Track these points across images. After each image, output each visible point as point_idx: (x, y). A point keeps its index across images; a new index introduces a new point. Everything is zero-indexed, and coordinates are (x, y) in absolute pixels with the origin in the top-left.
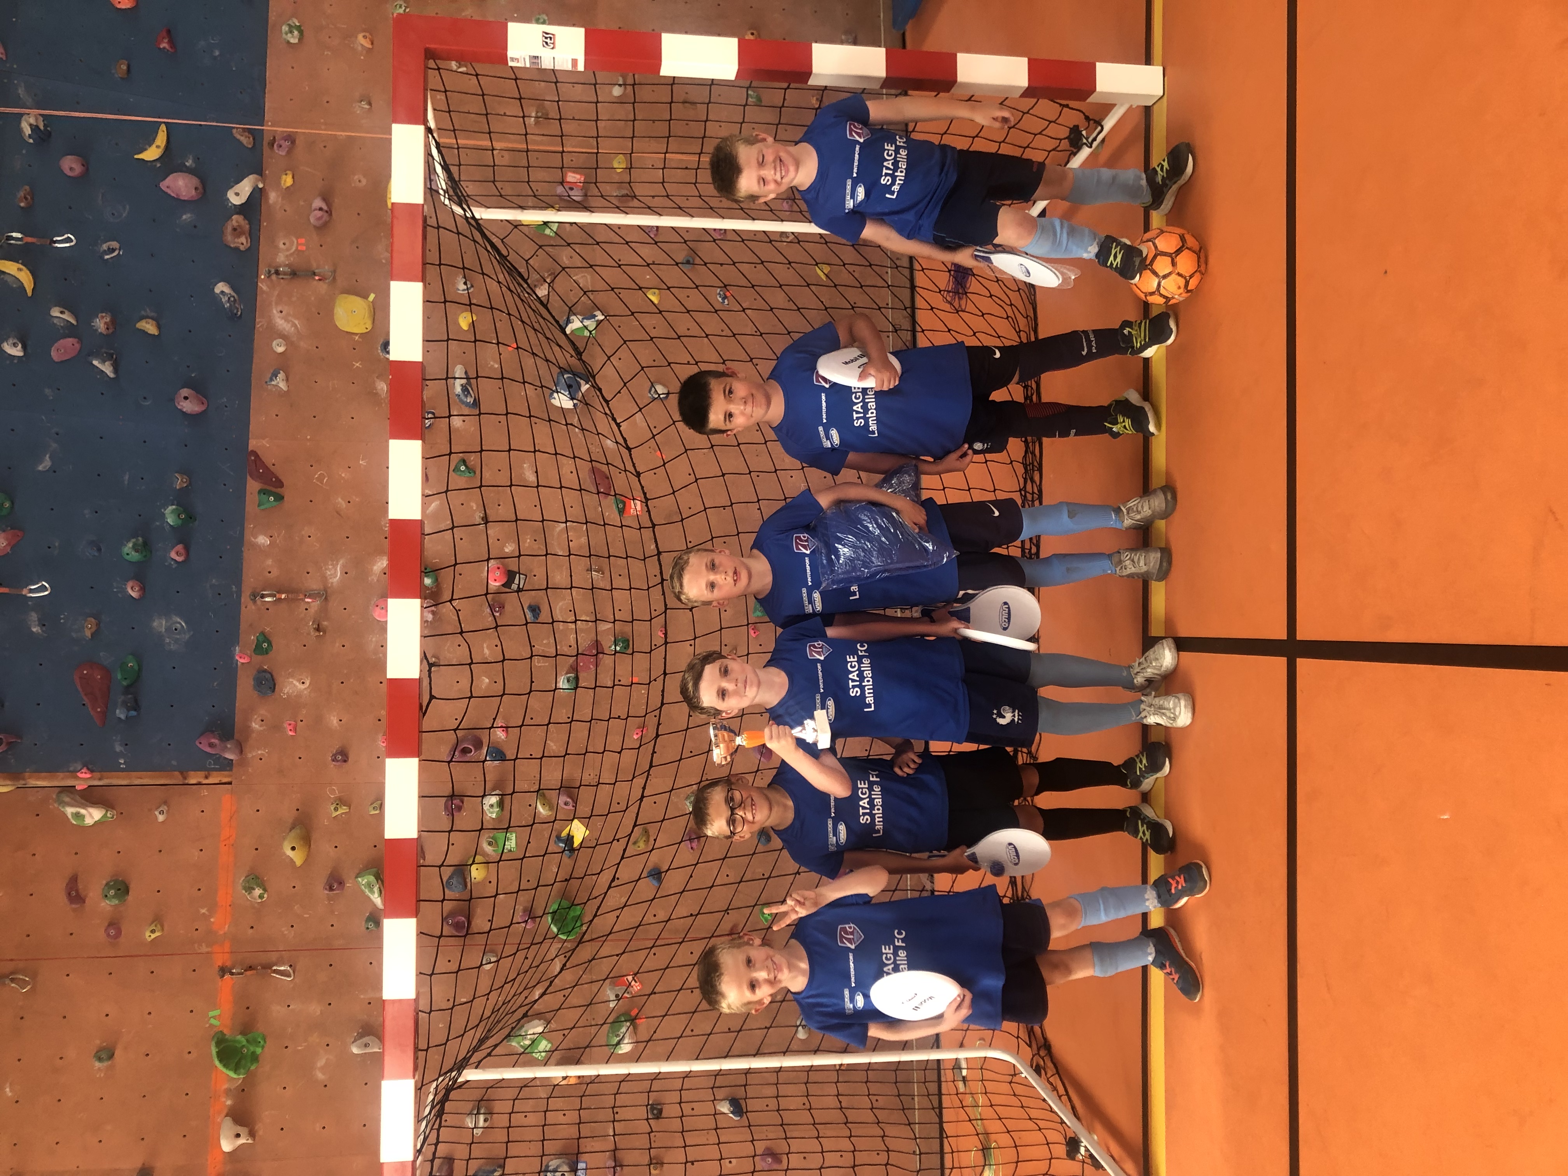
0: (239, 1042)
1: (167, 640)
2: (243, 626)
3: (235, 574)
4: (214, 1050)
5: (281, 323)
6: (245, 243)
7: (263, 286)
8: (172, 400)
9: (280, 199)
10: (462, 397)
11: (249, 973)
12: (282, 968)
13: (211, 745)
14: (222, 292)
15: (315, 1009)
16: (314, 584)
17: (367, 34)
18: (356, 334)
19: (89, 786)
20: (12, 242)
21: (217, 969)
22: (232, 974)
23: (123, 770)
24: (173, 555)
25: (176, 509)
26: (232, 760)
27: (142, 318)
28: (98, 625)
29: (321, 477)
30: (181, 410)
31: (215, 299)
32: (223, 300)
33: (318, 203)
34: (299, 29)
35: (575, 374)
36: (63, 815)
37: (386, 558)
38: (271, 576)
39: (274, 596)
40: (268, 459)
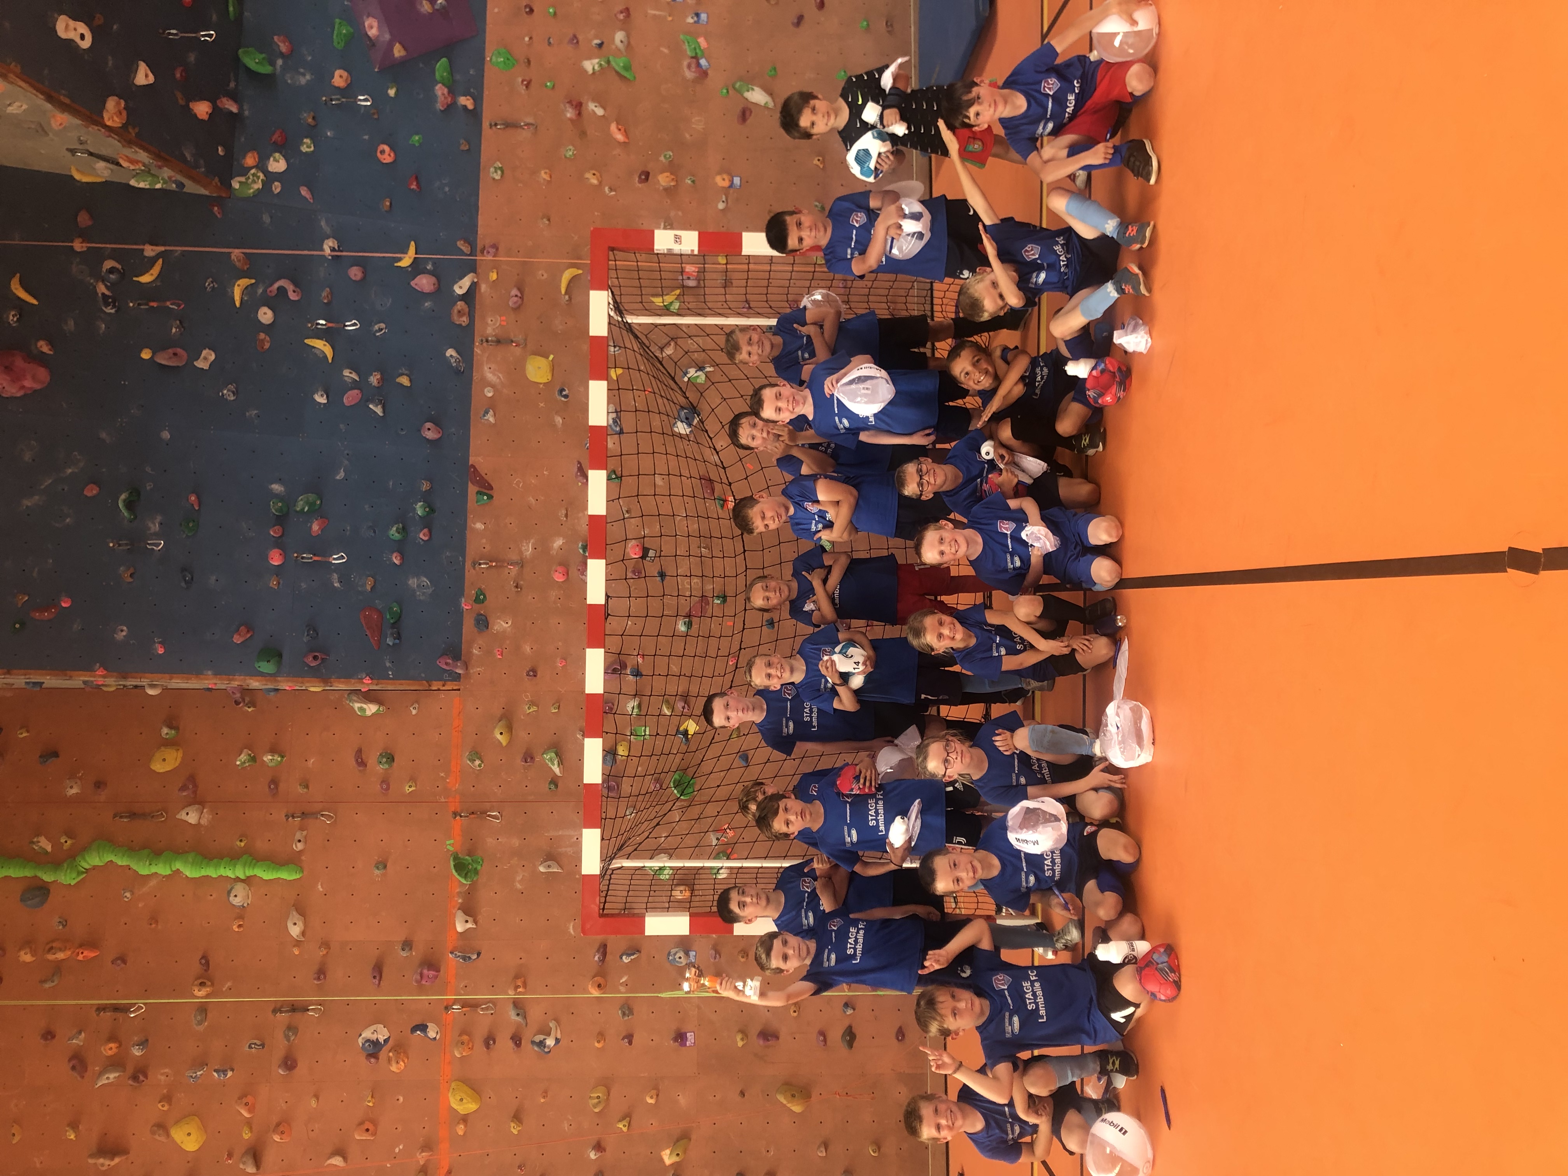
0: (466, 860)
1: (418, 593)
2: (467, 584)
3: (461, 548)
4: (452, 863)
5: (489, 376)
6: (465, 320)
7: (477, 350)
8: (419, 431)
9: (489, 290)
10: (613, 426)
11: (473, 816)
12: (494, 814)
13: (447, 664)
14: (451, 356)
15: (516, 842)
16: (515, 557)
17: (547, 171)
18: (541, 383)
19: (370, 690)
20: (319, 327)
21: (451, 813)
22: (461, 816)
23: (391, 679)
24: (421, 536)
25: (423, 505)
26: (460, 674)
27: (402, 374)
28: (375, 584)
29: (518, 484)
30: (425, 438)
31: (446, 361)
32: (451, 361)
33: (514, 292)
34: (501, 169)
35: (692, 411)
36: (352, 708)
37: (562, 538)
38: (485, 550)
39: (488, 564)
40: (482, 470)
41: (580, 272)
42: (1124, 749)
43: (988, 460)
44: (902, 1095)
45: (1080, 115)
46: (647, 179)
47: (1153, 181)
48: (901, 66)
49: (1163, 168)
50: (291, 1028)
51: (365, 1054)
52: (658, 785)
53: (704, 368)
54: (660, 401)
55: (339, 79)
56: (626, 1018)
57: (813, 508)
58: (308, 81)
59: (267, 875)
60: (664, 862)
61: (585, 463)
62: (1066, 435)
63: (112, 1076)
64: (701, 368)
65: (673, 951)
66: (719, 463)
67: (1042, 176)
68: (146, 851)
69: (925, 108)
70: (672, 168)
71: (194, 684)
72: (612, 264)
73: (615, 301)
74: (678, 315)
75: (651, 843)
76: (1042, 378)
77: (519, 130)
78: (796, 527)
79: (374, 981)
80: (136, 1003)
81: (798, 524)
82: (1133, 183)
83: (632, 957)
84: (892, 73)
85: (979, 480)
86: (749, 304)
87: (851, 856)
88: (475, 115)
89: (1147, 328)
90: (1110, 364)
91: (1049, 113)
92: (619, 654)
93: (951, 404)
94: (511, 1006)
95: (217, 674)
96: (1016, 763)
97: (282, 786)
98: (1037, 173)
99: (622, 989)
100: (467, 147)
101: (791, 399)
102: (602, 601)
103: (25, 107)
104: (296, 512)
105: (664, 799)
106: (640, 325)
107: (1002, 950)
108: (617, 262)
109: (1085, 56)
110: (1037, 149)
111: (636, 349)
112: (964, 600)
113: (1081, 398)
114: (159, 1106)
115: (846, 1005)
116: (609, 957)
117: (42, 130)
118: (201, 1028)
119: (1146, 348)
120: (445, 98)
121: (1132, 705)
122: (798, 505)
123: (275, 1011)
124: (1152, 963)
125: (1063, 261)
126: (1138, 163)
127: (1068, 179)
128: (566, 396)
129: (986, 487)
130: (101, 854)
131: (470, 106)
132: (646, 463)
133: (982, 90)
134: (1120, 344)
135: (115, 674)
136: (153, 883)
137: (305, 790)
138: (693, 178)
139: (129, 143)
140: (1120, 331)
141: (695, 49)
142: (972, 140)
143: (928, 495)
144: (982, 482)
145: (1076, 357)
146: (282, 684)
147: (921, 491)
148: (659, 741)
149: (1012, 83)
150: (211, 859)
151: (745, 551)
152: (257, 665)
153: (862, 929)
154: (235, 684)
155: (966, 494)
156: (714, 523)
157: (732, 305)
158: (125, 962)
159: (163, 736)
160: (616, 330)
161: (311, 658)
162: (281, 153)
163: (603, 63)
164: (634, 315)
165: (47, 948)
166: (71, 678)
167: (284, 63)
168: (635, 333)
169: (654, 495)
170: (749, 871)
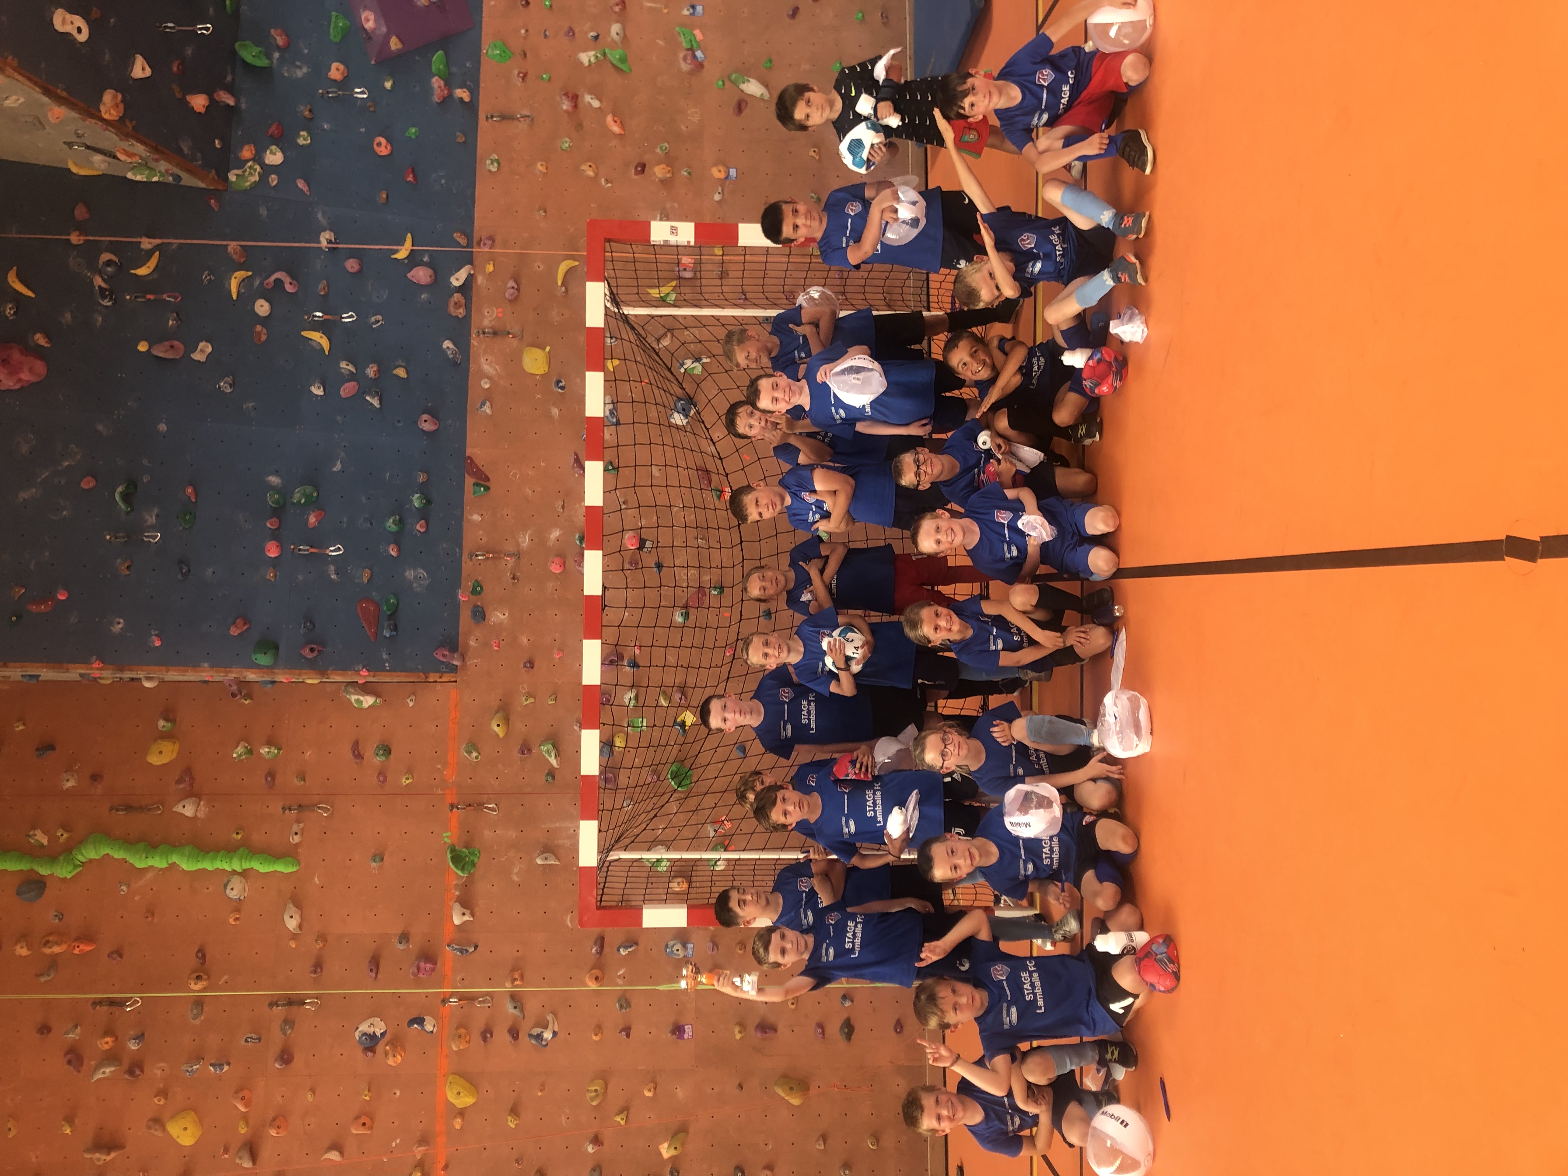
0: (464, 852)
1: (415, 585)
2: (464, 576)
3: (458, 540)
4: (449, 856)
5: (486, 368)
6: (462, 312)
7: (474, 342)
8: (416, 422)
9: (485, 282)
10: (610, 418)
11: (468, 808)
12: (491, 806)
13: (443, 656)
14: (448, 348)
15: (513, 834)
16: (510, 547)
17: (544, 163)
18: (538, 375)
19: (366, 682)
20: (316, 319)
21: (448, 805)
22: (458, 809)
23: (388, 671)
24: (418, 527)
25: (420, 497)
26: (457, 666)
27: (398, 367)
28: (372, 575)
29: (515, 475)
30: (422, 430)
31: (443, 352)
32: (449, 353)
33: (511, 283)
34: (498, 161)
35: (688, 402)
36: (349, 700)
37: (558, 530)
38: (482, 542)
39: (485, 555)
40: (479, 462)
41: (577, 263)
42: (1122, 739)
43: (985, 450)
44: (900, 1088)
46: (643, 171)
47: (1148, 171)
49: (1158, 158)
50: (288, 1022)
51: (362, 1048)
52: (655, 777)
53: (701, 359)
54: (656, 392)
55: (336, 71)
56: (624, 1011)
57: (810, 498)
58: (305, 74)
59: (263, 868)
60: (661, 854)
61: (582, 455)
62: (1063, 426)
63: (108, 1070)
64: (697, 360)
65: (671, 943)
66: (716, 453)
67: (1037, 167)
68: (142, 845)
70: (669, 159)
71: (190, 676)
72: (608, 256)
73: (612, 293)
74: (674, 306)
75: (648, 835)
76: (1039, 368)
77: (516, 123)
78: (793, 518)
79: (371, 974)
80: (131, 998)
81: (795, 515)
82: (1128, 173)
83: (630, 950)
85: (976, 470)
86: (745, 295)
87: (848, 847)
88: (472, 107)
89: (1144, 318)
90: (1106, 353)
91: (1044, 104)
92: (616, 645)
93: (948, 394)
94: (509, 999)
95: (214, 666)
96: (1014, 754)
97: (279, 779)
98: (1032, 164)
99: (620, 981)
100: (463, 140)
101: (788, 389)
102: (599, 592)
103: (22, 100)
104: (293, 503)
105: (661, 791)
106: (636, 316)
108: (613, 254)
109: (1079, 47)
110: (1032, 140)
111: (632, 340)
112: (961, 591)
113: (1078, 388)
114: (156, 1100)
115: (845, 997)
116: (606, 950)
117: (39, 123)
118: (197, 1022)
119: (1142, 337)
120: (442, 91)
121: (1129, 695)
122: (795, 495)
123: (271, 1005)
124: (1152, 955)
125: (1059, 251)
128: (563, 388)
129: (983, 477)
130: (98, 847)
131: (467, 99)
132: (643, 455)
133: (977, 81)
134: (1117, 334)
135: (110, 667)
136: (150, 875)
137: (302, 782)
138: (689, 170)
139: (126, 136)
140: (1115, 321)
141: (691, 41)
142: (967, 131)
143: (925, 485)
144: (979, 471)
146: (278, 676)
148: (656, 733)
149: (1006, 74)
150: (208, 852)
151: (742, 542)
152: (253, 657)
154: (232, 676)
156: (710, 514)
157: (728, 296)
158: (121, 956)
159: (160, 728)
160: (612, 321)
161: (308, 650)
162: (278, 146)
163: (599, 55)
164: (631, 306)
165: (44, 941)
166: (67, 670)
167: (280, 56)
168: (631, 325)
169: (651, 486)
170: (749, 862)
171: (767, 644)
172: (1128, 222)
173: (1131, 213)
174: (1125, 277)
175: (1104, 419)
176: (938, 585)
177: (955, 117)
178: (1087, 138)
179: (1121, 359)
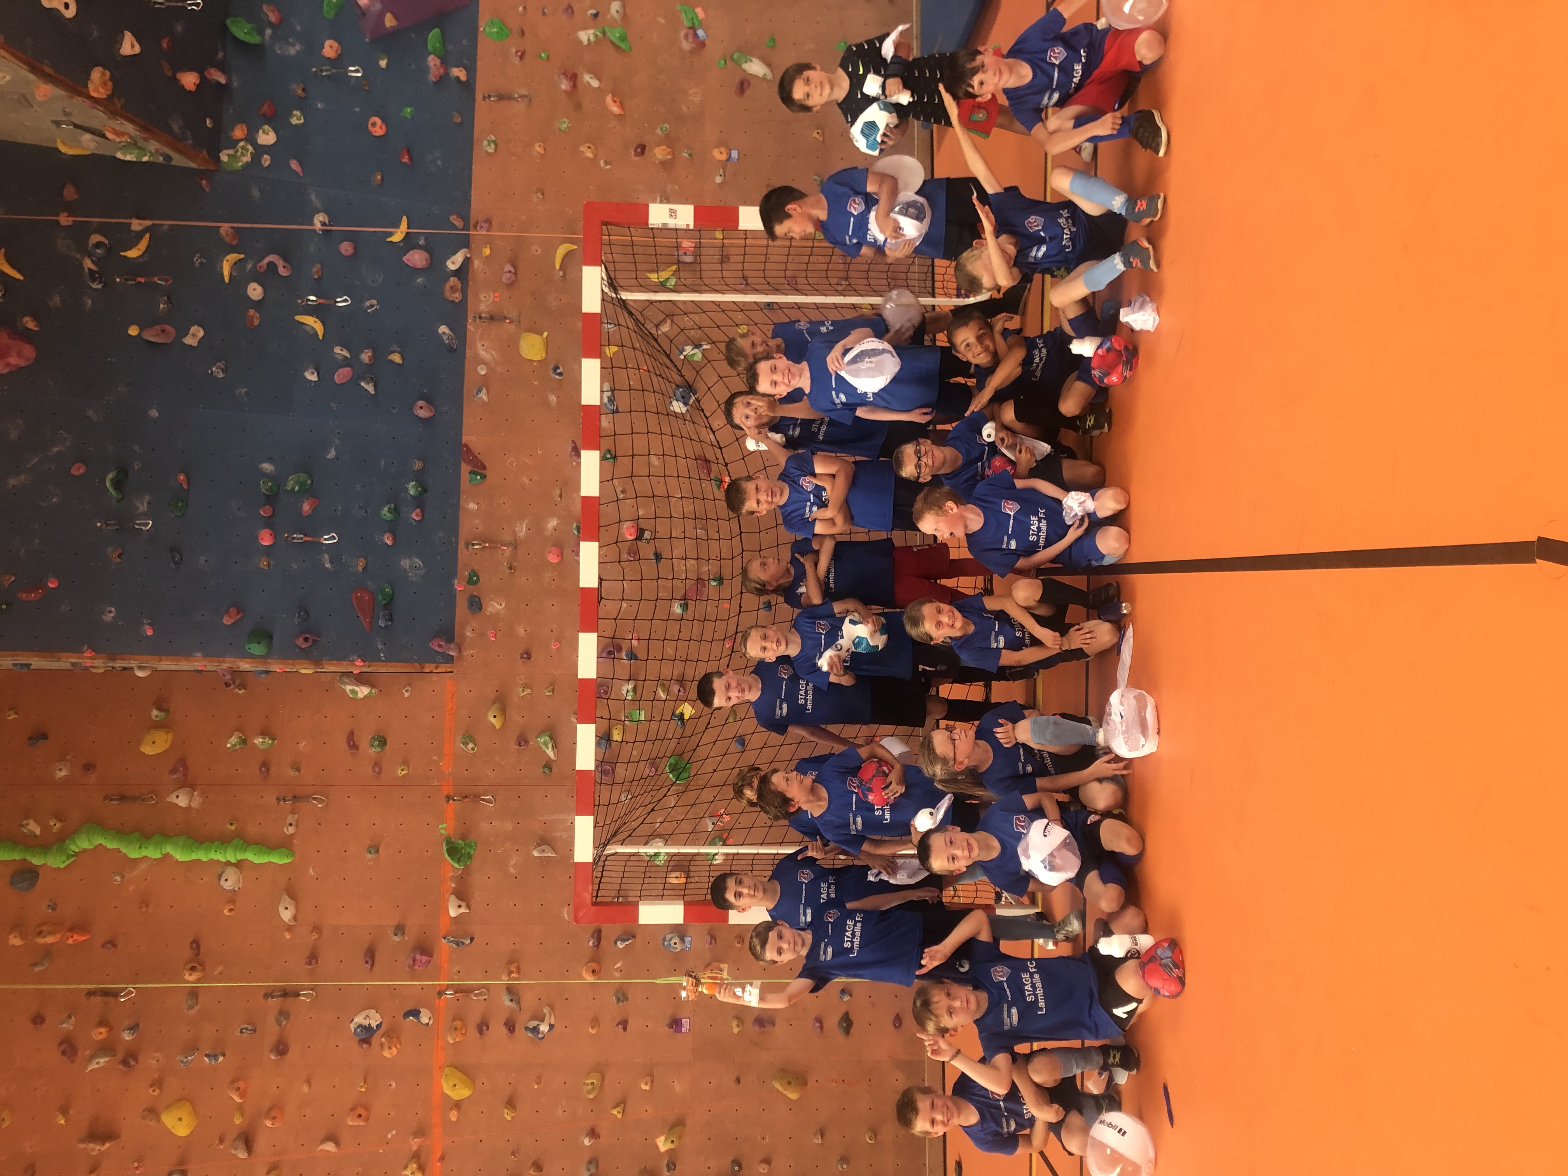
0: (459, 844)
1: (410, 574)
2: (460, 565)
3: (453, 528)
4: (445, 848)
5: (483, 353)
6: (458, 297)
7: (470, 328)
8: (411, 409)
9: (482, 266)
10: (608, 405)
11: (467, 800)
12: (487, 798)
13: (440, 646)
14: (444, 333)
15: (509, 826)
16: (508, 538)
17: (541, 144)
18: (535, 361)
19: (361, 672)
20: (310, 303)
21: (444, 797)
22: (454, 800)
23: (383, 661)
24: (414, 516)
25: (416, 484)
26: (454, 657)
27: (393, 352)
28: (367, 563)
29: (511, 463)
30: (417, 416)
31: (439, 338)
32: (445, 338)
33: (508, 267)
34: (495, 143)
35: (688, 390)
36: (344, 690)
37: (556, 519)
38: (479, 531)
39: (481, 544)
40: (476, 449)
41: (575, 247)
42: (1128, 739)
43: (989, 443)
44: (898, 1083)
45: (1087, 85)
46: (643, 153)
47: (1162, 153)
48: (902, 33)
49: (1172, 141)
50: (283, 1014)
51: (357, 1039)
52: (653, 769)
53: (701, 346)
54: (655, 379)
55: (330, 49)
56: (621, 1004)
58: (298, 51)
59: (258, 859)
60: (659, 847)
61: (578, 443)
62: (1069, 415)
63: (103, 1060)
64: (697, 346)
65: (668, 936)
66: (715, 443)
68: (137, 834)
69: (928, 75)
70: (669, 141)
71: (183, 665)
72: (605, 239)
73: (609, 277)
74: (674, 291)
75: (645, 829)
77: (513, 102)
79: (367, 965)
80: (124, 989)
82: (1141, 156)
83: (627, 943)
84: (894, 41)
85: (980, 464)
86: (746, 281)
88: (468, 87)
89: (1155, 306)
90: (1116, 343)
91: (1055, 83)
92: (612, 638)
94: (505, 991)
95: (206, 656)
97: (273, 769)
98: (1041, 145)
99: (617, 974)
100: (459, 120)
102: (595, 584)
103: (8, 78)
104: (286, 490)
105: (660, 783)
106: (635, 301)
107: (1001, 942)
108: (611, 237)
109: (1092, 24)
110: (1042, 121)
111: (630, 326)
114: (151, 1091)
115: (843, 992)
116: (603, 942)
117: (26, 101)
118: (193, 1012)
119: (1153, 326)
120: (438, 69)
121: (1136, 694)
123: (266, 996)
125: (1067, 234)
126: (1146, 134)
127: (1073, 151)
128: (560, 374)
130: (90, 837)
131: (464, 79)
132: (640, 444)
133: (987, 58)
134: (1127, 322)
135: (102, 656)
136: (143, 866)
137: (297, 773)
138: (690, 152)
139: (114, 114)
140: (1126, 309)
141: (692, 19)
142: (976, 109)
145: (1081, 335)
146: (272, 666)
147: (919, 473)
148: (654, 726)
149: (1017, 52)
150: (202, 843)
151: (741, 533)
152: (247, 647)
153: (859, 921)
154: (225, 666)
155: (965, 477)
156: (709, 504)
157: (728, 281)
158: (114, 946)
159: (153, 718)
160: (610, 306)
161: (302, 640)
162: (269, 125)
163: (598, 33)
164: (629, 291)
165: (38, 930)
166: (59, 659)
167: (273, 33)
168: (629, 310)
169: (649, 476)
170: (745, 857)
171: (765, 637)
172: (1142, 205)
173: (1144, 197)
174: (1136, 262)
175: (1113, 410)
176: (940, 579)
177: (964, 97)
178: (1099, 118)
179: (1132, 348)
